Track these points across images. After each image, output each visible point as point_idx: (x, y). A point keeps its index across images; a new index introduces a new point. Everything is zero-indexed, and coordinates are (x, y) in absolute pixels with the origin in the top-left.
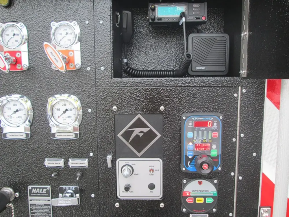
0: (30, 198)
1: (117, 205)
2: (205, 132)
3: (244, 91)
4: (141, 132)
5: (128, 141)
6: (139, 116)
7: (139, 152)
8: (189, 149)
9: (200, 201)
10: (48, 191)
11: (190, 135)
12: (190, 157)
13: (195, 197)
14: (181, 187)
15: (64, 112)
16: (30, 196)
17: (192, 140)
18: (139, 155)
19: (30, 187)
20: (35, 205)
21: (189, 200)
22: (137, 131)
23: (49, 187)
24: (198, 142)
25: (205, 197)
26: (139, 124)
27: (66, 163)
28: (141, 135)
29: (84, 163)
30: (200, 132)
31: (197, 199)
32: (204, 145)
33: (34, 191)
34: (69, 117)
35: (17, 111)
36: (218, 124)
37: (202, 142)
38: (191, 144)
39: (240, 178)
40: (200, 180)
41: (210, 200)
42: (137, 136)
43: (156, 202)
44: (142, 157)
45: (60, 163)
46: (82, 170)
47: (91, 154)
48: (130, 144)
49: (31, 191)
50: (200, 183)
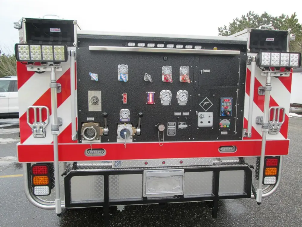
0: (168, 127)
1: (198, 128)
2: (227, 103)
3: (239, 90)
4: (207, 103)
5: (202, 106)
6: (206, 98)
7: (206, 110)
8: (222, 108)
9: (225, 126)
10: (175, 124)
11: (223, 104)
12: (223, 111)
13: (223, 125)
14: (219, 121)
15: (183, 96)
16: (169, 126)
17: (223, 106)
18: (206, 111)
19: (168, 123)
20: (170, 129)
21: (221, 126)
22: (205, 103)
23: (175, 123)
24: (225, 106)
25: (226, 125)
26: (206, 100)
27: (182, 114)
28: (207, 104)
29: (188, 114)
30: (226, 103)
31: (224, 126)
32: (227, 108)
33: (170, 124)
34: (184, 98)
35: (167, 95)
36: (231, 100)
37: (226, 106)
38: (223, 107)
39: (237, 119)
40: (225, 119)
41: (228, 126)
42: (205, 104)
43: (211, 127)
44: (207, 111)
45: (180, 114)
46: (187, 116)
47: (190, 111)
48: (203, 107)
49: (169, 124)
50: (225, 120)
